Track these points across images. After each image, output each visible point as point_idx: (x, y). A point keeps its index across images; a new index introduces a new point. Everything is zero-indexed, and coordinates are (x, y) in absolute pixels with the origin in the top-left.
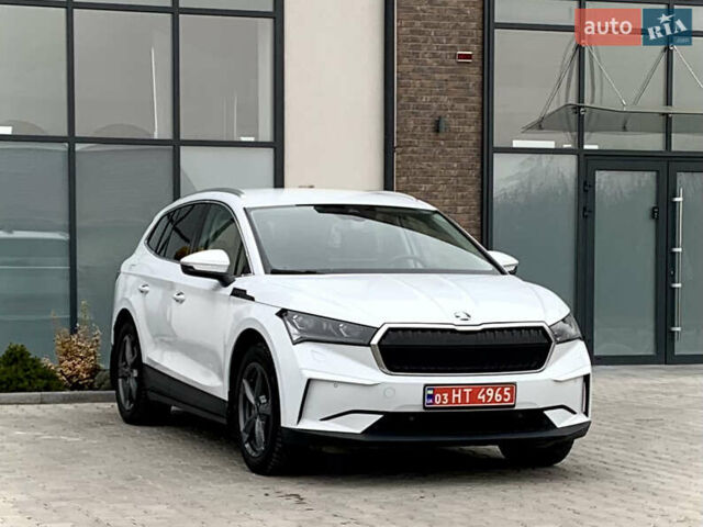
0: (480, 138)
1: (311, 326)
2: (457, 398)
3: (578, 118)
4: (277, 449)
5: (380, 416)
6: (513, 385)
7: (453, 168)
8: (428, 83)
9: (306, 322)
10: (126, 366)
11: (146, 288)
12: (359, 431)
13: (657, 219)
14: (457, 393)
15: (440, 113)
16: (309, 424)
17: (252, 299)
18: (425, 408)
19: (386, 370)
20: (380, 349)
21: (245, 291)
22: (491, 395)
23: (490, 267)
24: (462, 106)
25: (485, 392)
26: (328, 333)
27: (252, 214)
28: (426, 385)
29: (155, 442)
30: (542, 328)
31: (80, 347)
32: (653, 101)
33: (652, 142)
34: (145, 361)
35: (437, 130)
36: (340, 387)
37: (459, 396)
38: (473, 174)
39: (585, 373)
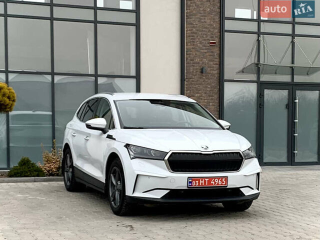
0: (219, 75)
1: (139, 151)
2: (202, 183)
3: (258, 68)
4: (124, 205)
5: (169, 191)
6: (226, 178)
7: (209, 88)
8: (198, 53)
9: (137, 149)
10: (67, 167)
11: (75, 134)
12: (160, 197)
13: (288, 109)
14: (202, 181)
15: (203, 65)
16: (138, 194)
17: (115, 139)
18: (188, 187)
19: (171, 171)
20: (169, 161)
21: (112, 136)
22: (217, 181)
23: (218, 126)
24: (212, 63)
25: (214, 181)
26: (146, 154)
27: (117, 103)
28: (189, 178)
29: (77, 200)
30: (239, 153)
31: (53, 158)
32: (287, 62)
33: (286, 78)
34: (74, 165)
35: (202, 72)
36: (151, 178)
37: (203, 182)
38: (217, 90)
39: (258, 172)
